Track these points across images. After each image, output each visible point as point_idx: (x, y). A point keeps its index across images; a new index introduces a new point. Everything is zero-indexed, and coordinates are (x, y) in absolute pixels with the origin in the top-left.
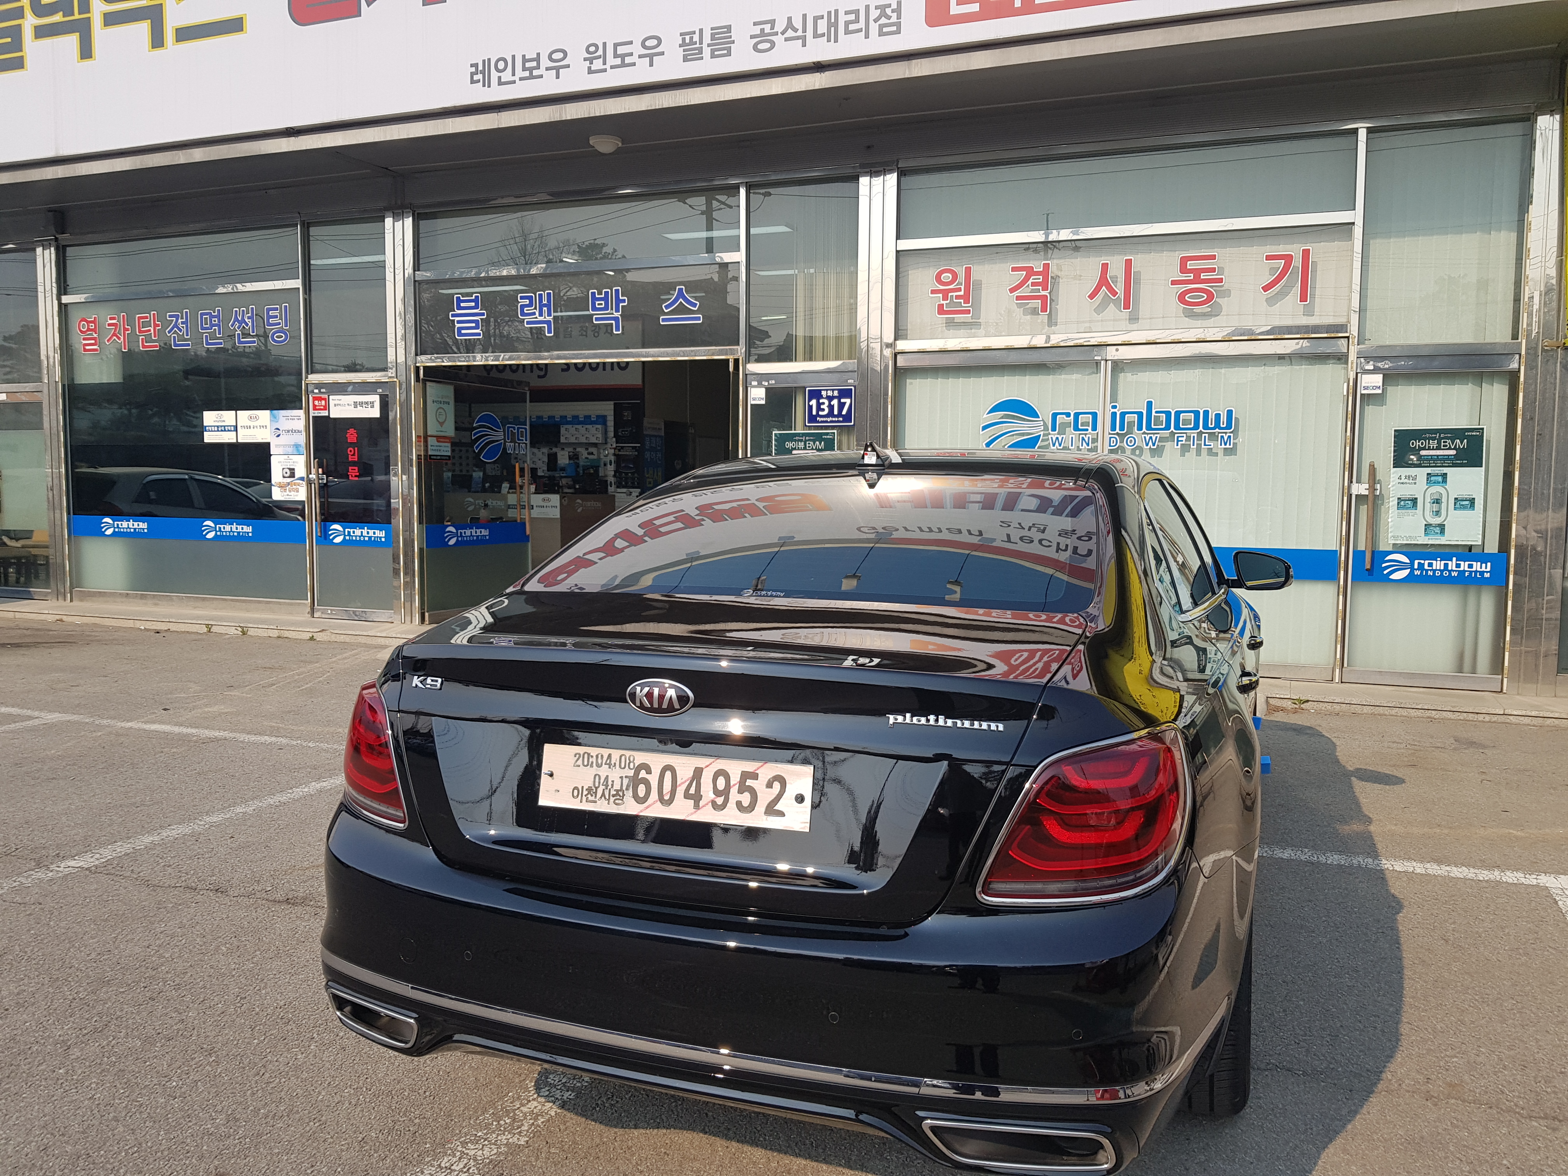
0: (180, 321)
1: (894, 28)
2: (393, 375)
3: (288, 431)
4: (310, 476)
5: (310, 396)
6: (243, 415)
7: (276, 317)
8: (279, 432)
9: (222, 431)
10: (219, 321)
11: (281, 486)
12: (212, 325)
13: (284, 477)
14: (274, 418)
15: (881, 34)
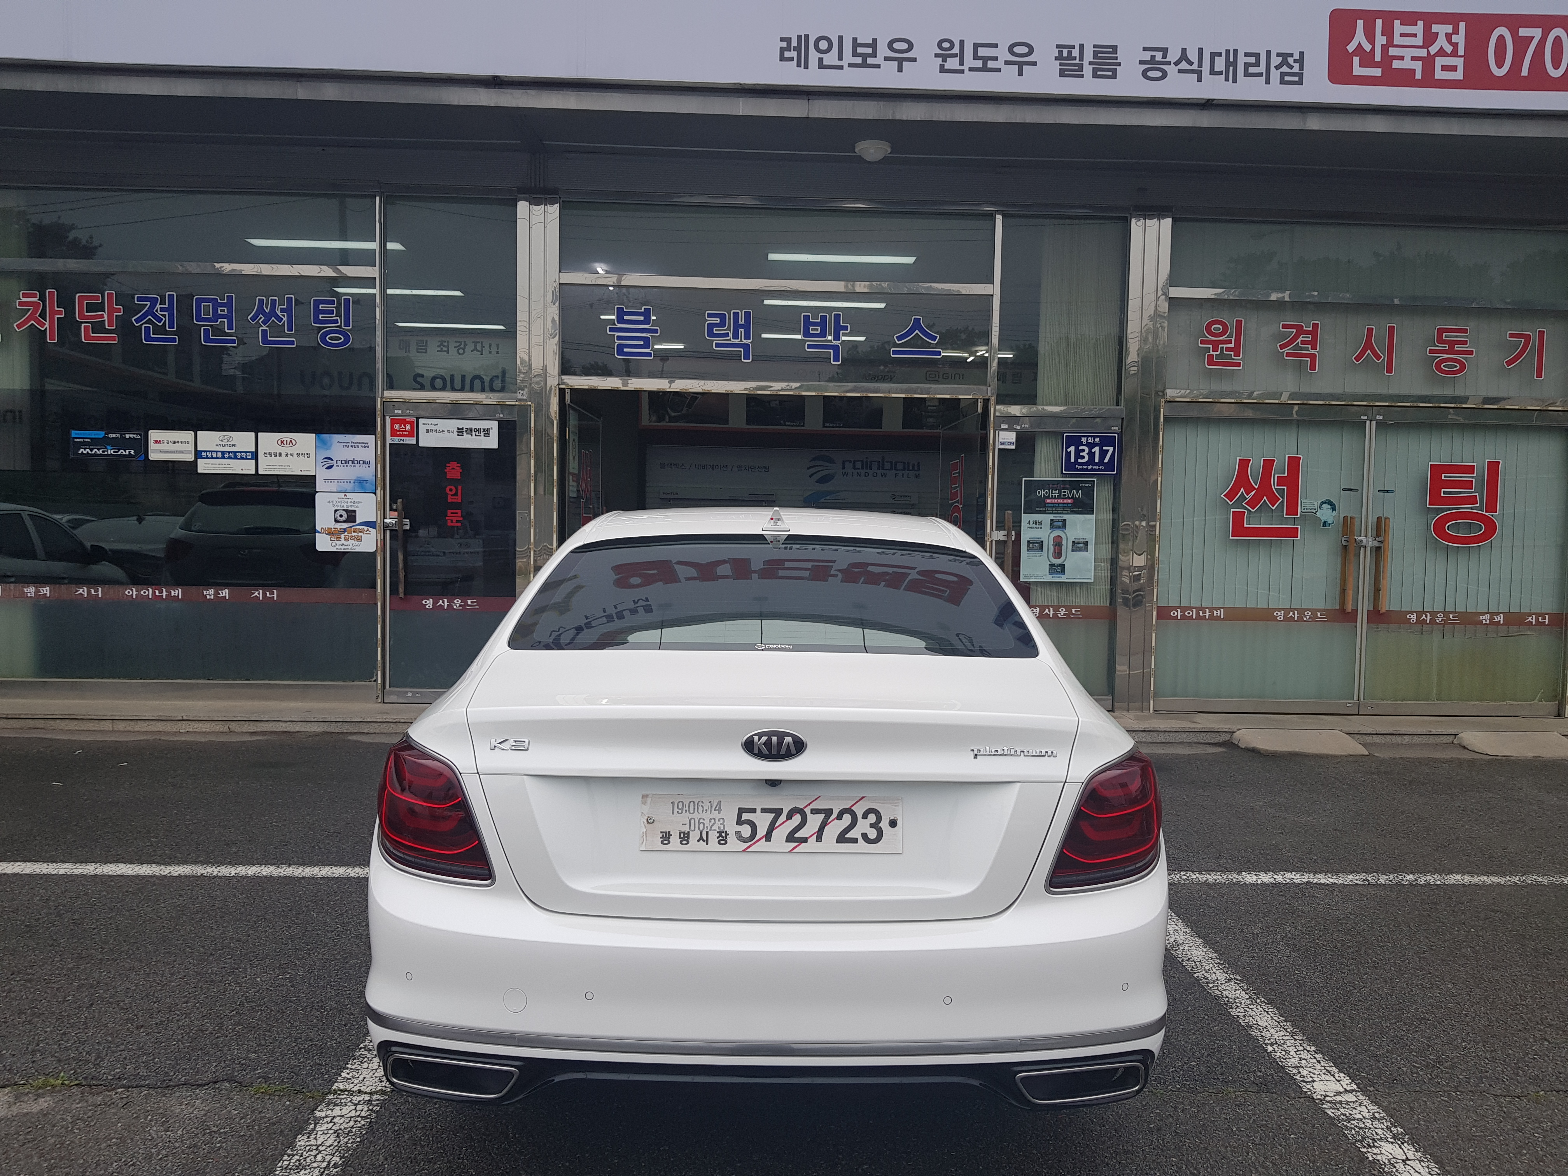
0: (158, 306)
1: (1296, 79)
2: (525, 397)
3: (347, 462)
4: (386, 521)
5: (387, 417)
6: (269, 440)
7: (332, 312)
8: (330, 463)
9: (230, 458)
10: (230, 311)
11: (330, 533)
12: (216, 317)
13: (336, 521)
14: (321, 445)
15: (1282, 82)
